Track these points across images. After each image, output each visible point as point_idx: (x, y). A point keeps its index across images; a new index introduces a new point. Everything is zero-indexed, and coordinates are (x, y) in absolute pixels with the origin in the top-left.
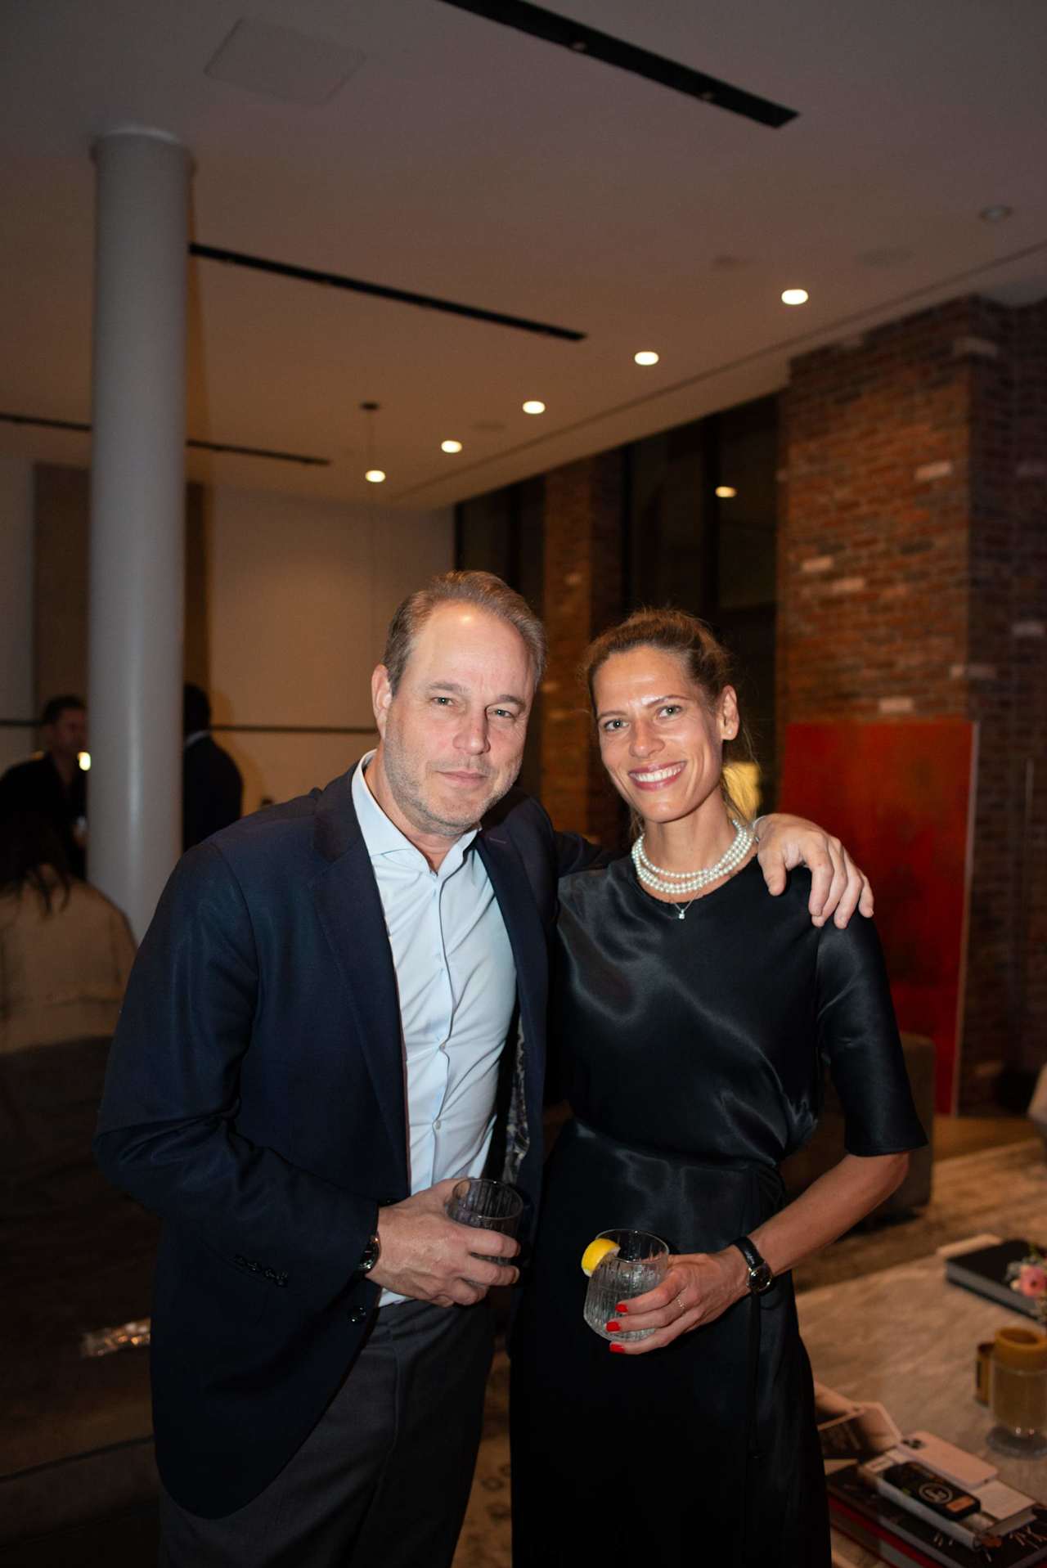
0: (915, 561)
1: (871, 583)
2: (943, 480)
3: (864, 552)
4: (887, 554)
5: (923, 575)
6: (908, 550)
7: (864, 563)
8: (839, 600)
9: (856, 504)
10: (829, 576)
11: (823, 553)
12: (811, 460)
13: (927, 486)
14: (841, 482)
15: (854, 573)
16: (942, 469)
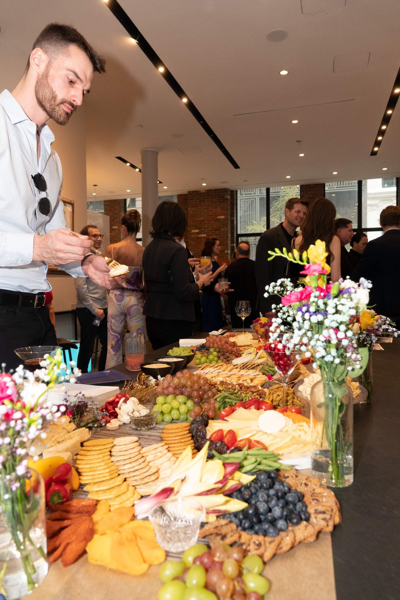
0: (217, 232)
1: (208, 235)
2: (223, 219)
3: (206, 230)
4: (211, 230)
5: (219, 235)
6: (217, 230)
7: (206, 232)
8: (201, 238)
9: (205, 221)
10: (198, 233)
11: (197, 229)
12: (193, 211)
13: (220, 219)
14: (201, 216)
15: (204, 233)
16: (223, 217)
